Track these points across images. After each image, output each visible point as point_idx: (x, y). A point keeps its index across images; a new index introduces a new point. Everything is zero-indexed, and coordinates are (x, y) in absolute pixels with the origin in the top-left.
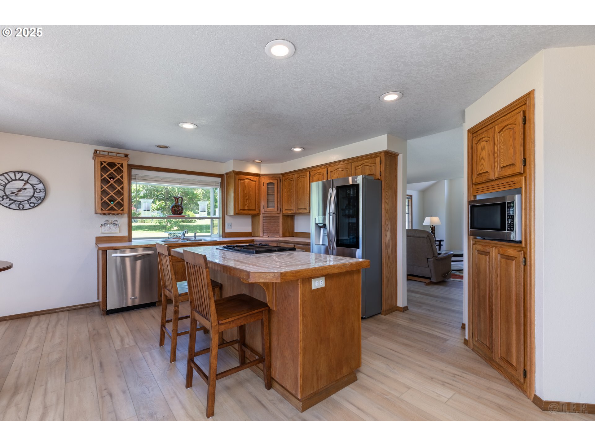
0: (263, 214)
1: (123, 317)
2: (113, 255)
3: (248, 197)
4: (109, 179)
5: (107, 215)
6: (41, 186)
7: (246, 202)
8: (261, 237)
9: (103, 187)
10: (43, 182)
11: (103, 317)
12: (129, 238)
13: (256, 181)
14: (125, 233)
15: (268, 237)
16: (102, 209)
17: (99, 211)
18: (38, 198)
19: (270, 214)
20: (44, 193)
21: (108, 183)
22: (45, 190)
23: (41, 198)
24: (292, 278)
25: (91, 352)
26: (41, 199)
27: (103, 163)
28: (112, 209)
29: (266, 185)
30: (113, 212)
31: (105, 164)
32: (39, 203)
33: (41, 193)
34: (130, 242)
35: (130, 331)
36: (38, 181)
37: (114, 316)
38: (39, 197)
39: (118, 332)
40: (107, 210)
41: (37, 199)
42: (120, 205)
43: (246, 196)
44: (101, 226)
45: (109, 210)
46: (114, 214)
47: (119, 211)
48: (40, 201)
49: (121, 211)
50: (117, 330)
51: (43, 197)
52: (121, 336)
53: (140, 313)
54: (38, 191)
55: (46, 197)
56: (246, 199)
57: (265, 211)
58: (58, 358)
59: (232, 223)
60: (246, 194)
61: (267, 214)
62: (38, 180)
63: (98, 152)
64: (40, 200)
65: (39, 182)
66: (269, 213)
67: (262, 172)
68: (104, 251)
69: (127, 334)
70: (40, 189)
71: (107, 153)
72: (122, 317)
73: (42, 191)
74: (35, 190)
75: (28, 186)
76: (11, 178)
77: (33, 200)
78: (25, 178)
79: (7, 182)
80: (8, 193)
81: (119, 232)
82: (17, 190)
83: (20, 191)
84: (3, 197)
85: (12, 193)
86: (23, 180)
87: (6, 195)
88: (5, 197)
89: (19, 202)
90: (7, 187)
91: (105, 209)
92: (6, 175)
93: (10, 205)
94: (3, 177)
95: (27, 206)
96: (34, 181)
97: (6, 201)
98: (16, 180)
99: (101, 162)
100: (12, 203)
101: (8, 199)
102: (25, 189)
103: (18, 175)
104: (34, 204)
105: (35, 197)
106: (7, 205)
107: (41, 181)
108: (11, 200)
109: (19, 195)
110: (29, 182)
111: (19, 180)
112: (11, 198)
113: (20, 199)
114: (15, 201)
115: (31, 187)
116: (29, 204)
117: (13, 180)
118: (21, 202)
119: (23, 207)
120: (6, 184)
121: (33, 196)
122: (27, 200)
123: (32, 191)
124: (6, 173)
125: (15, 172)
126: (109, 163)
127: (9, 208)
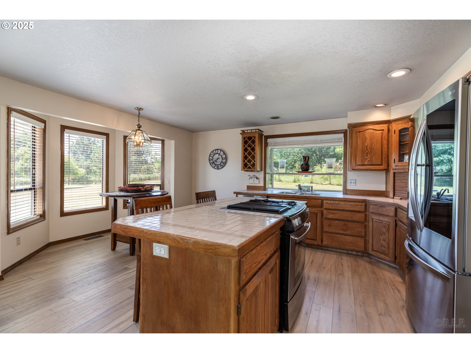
0: (393, 169)
3: (369, 150)
4: (248, 148)
6: (224, 156)
7: (367, 156)
8: (391, 198)
9: (245, 154)
12: (265, 188)
13: (383, 130)
14: (262, 184)
15: (401, 199)
17: (243, 169)
19: (403, 169)
20: (226, 160)
21: (248, 151)
22: (226, 158)
24: (121, 232)
27: (246, 138)
28: (249, 168)
29: (397, 132)
34: (265, 191)
43: (367, 149)
44: (249, 179)
49: (254, 169)
54: (223, 159)
55: (227, 162)
56: (367, 153)
57: (395, 166)
59: (356, 180)
60: (367, 146)
61: (399, 169)
63: (244, 131)
66: (402, 167)
67: (393, 117)
68: (237, 194)
70: (224, 158)
71: (255, 130)
73: (225, 158)
74: (222, 158)
75: (220, 157)
76: (215, 153)
77: (222, 164)
78: (219, 152)
79: (213, 155)
80: (214, 161)
81: (259, 183)
82: (216, 159)
83: (217, 159)
84: (212, 163)
85: (215, 161)
86: (218, 154)
87: (213, 162)
88: (213, 163)
89: (217, 165)
90: (213, 158)
91: (246, 168)
92: (213, 152)
93: (215, 167)
94: (212, 153)
95: (220, 167)
96: (222, 153)
97: (213, 165)
98: (216, 154)
99: (244, 137)
100: (215, 166)
101: (214, 164)
102: (219, 158)
103: (217, 151)
104: (222, 166)
105: (223, 162)
106: (214, 167)
107: (224, 154)
108: (215, 164)
109: (217, 161)
110: (220, 154)
111: (217, 154)
112: (215, 163)
113: (218, 163)
114: (216, 165)
115: (221, 157)
116: (221, 166)
117: (215, 154)
118: (218, 165)
119: (219, 168)
120: (213, 156)
121: (222, 162)
122: (220, 164)
123: (221, 159)
124: (213, 151)
125: (215, 150)
126: (249, 137)
127: (215, 168)
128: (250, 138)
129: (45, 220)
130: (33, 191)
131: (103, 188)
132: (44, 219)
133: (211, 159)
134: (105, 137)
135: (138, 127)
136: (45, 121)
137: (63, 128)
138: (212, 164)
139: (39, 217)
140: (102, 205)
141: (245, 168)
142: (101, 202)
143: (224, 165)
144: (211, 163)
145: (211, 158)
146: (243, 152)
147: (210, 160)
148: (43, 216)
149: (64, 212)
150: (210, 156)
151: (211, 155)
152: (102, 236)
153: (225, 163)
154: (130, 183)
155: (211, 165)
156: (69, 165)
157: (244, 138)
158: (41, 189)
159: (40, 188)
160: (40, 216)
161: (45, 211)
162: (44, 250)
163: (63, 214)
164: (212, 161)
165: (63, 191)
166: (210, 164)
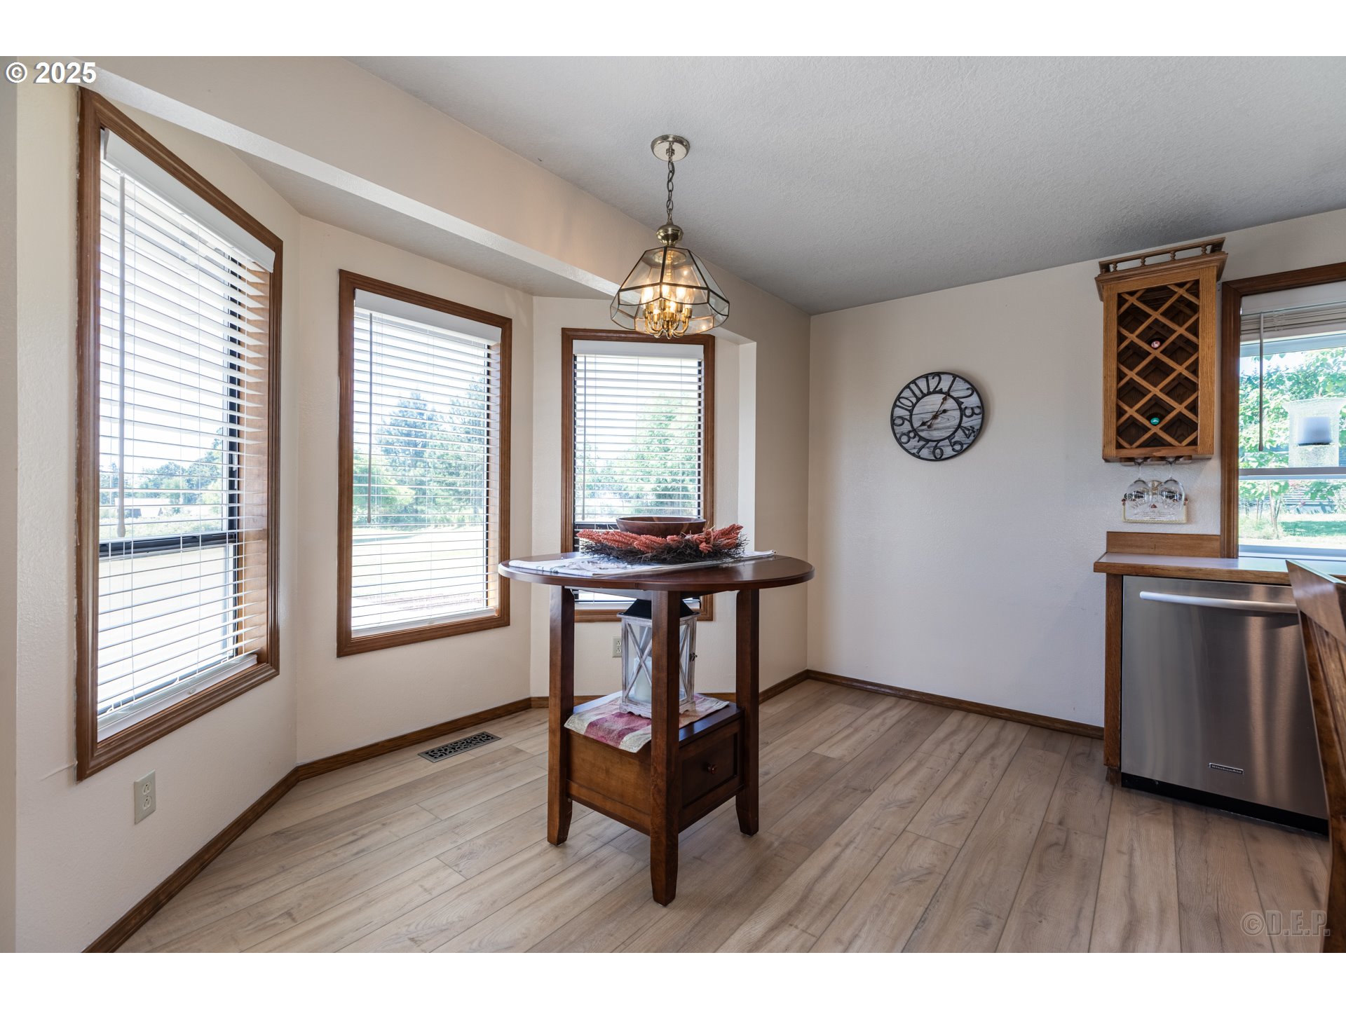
1: (1175, 825)
2: (1143, 594)
4: (1145, 346)
5: (1139, 464)
6: (974, 401)
9: (1126, 375)
10: (979, 391)
11: (1108, 788)
12: (1227, 545)
14: (1209, 524)
16: (1119, 446)
17: (1113, 451)
18: (969, 430)
20: (980, 416)
21: (1144, 359)
22: (983, 410)
23: (975, 430)
25: (1011, 910)
26: (974, 432)
27: (1127, 297)
28: (1156, 442)
30: (1159, 451)
31: (1132, 300)
32: (970, 442)
33: (975, 417)
34: (1229, 557)
35: (1180, 904)
36: (968, 389)
37: (1147, 801)
38: (971, 427)
39: (1131, 878)
40: (1140, 446)
41: (967, 432)
42: (1184, 427)
44: (1124, 500)
45: (1144, 445)
46: (1162, 458)
47: (1182, 448)
48: (972, 438)
49: (1186, 446)
50: (1131, 866)
51: (978, 427)
52: (1132, 908)
53: (1255, 839)
54: (968, 412)
55: (983, 427)
58: (927, 869)
62: (969, 386)
63: (1111, 267)
64: (973, 435)
65: (970, 392)
68: (1115, 576)
69: (1162, 911)
70: (972, 409)
72: (1171, 821)
73: (977, 411)
74: (962, 411)
75: (950, 404)
76: (921, 391)
77: (959, 436)
78: (945, 386)
79: (914, 400)
80: (916, 424)
81: (1189, 519)
82: (930, 416)
83: (935, 417)
84: (907, 434)
85: (924, 424)
86: (941, 392)
87: (914, 430)
88: (912, 435)
89: (934, 444)
90: (911, 412)
91: (1131, 444)
92: (912, 386)
93: (920, 449)
94: (907, 393)
95: (948, 451)
96: (960, 389)
97: (914, 442)
98: (929, 393)
99: (1119, 295)
100: (923, 447)
101: (917, 439)
102: (945, 411)
103: (933, 383)
104: (962, 444)
105: (964, 429)
106: (915, 451)
107: (974, 389)
108: (921, 438)
109: (935, 426)
110: (952, 394)
111: (935, 392)
112: (922, 434)
113: (936, 435)
114: (928, 441)
115: (955, 405)
116: (952, 445)
117: (924, 395)
118: (938, 441)
119: (942, 454)
120: (914, 406)
121: (959, 426)
122: (948, 438)
123: (957, 413)
124: (914, 382)
125: (926, 376)
126: (1148, 290)
127: (919, 457)
128: (1155, 296)
129: (277, 673)
130: (231, 546)
131: (490, 536)
132: (274, 670)
133: (900, 417)
134: (498, 331)
135: (666, 237)
136: (280, 242)
137: (350, 284)
138: (904, 439)
139: (252, 661)
140: (487, 605)
141: (1125, 444)
142: (482, 596)
143: (969, 441)
144: (904, 434)
145: (905, 413)
146: (1114, 367)
147: (898, 421)
148: (268, 659)
149: (353, 636)
150: (895, 406)
151: (902, 400)
152: (488, 738)
153: (976, 434)
154: (583, 518)
155: (901, 444)
156: (370, 480)
157: (1121, 300)
158: (263, 539)
159: (258, 536)
160: (256, 656)
161: (278, 633)
162: (271, 806)
163: (348, 645)
164: (907, 427)
165: (347, 547)
166: (898, 440)
